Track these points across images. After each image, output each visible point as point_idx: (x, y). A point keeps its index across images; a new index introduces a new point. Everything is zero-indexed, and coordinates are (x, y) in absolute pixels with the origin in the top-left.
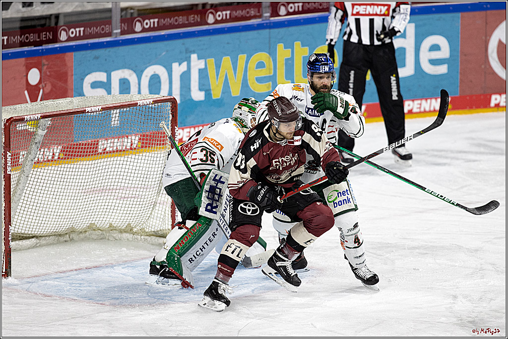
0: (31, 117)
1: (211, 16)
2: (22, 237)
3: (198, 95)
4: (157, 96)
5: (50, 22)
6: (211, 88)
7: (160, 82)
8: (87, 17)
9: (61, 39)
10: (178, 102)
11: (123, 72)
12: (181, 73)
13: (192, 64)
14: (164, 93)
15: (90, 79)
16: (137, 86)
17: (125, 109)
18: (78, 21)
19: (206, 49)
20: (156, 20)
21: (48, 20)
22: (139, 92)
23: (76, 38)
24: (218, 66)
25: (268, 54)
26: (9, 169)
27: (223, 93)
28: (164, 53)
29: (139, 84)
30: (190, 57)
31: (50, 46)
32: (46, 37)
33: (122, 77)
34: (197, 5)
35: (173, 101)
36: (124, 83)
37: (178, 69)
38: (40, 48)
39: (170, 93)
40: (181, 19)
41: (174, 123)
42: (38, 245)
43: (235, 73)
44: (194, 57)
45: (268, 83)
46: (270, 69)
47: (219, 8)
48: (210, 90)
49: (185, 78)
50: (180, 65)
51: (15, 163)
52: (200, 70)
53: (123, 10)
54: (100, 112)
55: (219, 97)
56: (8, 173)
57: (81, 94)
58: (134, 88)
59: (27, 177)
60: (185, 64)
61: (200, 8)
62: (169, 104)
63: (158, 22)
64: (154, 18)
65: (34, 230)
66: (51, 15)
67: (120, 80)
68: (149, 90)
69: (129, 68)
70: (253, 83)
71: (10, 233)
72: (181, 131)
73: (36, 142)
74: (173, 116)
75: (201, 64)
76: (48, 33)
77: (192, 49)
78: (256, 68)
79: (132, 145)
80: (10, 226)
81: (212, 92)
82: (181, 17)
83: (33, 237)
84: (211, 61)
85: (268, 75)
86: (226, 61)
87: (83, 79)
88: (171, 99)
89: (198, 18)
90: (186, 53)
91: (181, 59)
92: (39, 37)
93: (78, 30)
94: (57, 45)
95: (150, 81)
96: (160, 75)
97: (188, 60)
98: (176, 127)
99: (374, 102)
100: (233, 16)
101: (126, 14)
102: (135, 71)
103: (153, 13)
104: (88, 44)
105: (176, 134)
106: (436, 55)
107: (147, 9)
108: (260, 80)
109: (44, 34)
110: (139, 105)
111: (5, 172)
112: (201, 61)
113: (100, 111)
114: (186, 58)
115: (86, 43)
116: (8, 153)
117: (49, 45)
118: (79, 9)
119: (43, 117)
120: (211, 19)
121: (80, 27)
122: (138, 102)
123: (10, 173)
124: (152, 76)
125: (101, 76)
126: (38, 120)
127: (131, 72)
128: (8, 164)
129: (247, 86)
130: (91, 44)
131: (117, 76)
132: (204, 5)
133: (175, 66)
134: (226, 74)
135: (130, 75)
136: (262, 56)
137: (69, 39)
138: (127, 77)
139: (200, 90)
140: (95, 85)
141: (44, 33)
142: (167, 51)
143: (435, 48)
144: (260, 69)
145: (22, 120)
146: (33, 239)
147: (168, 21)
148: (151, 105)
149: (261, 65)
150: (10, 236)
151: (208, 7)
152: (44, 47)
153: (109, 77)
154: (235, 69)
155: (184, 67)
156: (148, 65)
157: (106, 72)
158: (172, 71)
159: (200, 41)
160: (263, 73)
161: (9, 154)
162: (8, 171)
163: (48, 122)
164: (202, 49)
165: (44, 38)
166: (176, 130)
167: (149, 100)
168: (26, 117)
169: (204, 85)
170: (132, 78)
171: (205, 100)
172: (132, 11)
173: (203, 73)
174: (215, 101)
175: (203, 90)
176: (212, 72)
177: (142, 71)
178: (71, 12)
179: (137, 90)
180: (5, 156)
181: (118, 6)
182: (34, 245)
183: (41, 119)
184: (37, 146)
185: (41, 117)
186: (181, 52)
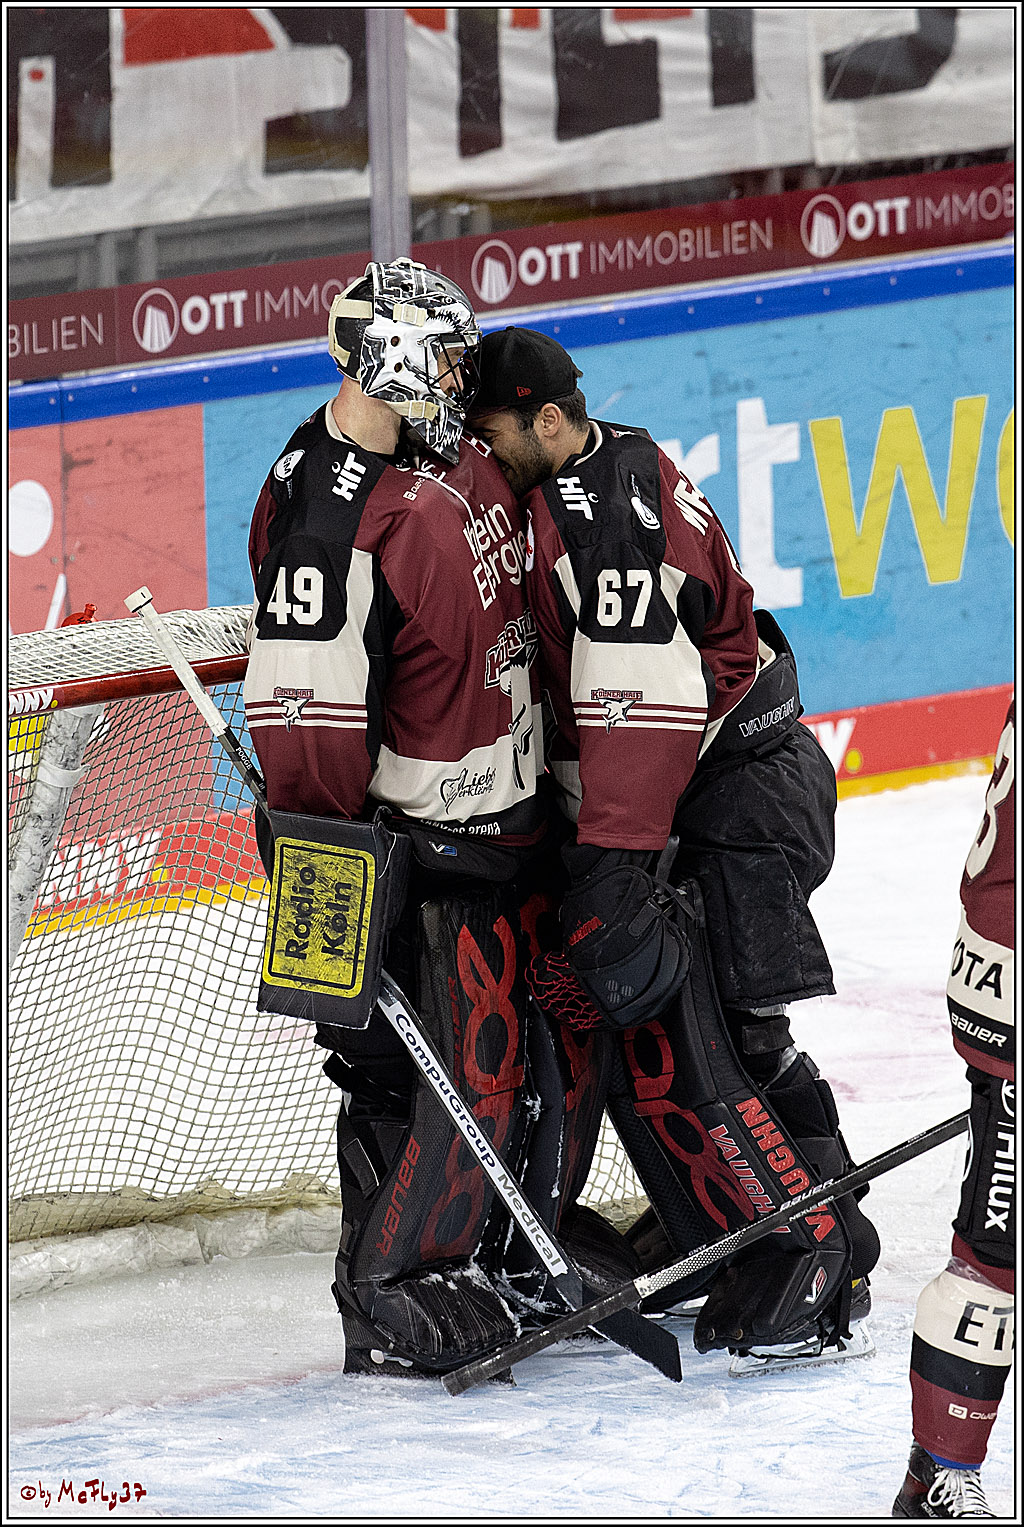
1: (823, 226)
3: (772, 585)
5: (95, 270)
6: (835, 551)
8: (261, 244)
9: (146, 345)
13: (745, 443)
18: (221, 262)
19: (807, 372)
20: (574, 249)
21: (85, 259)
23: (211, 340)
24: (861, 451)
27: (887, 572)
28: (614, 398)
30: (733, 412)
31: (98, 377)
32: (75, 339)
34: (759, 176)
38: (54, 386)
40: (687, 243)
42: (56, 1284)
43: (940, 483)
44: (751, 410)
47: (862, 185)
48: (830, 559)
50: (686, 449)
52: (777, 469)
53: (420, 205)
55: (870, 592)
60: (709, 447)
61: (775, 186)
63: (583, 257)
64: (564, 241)
66: (99, 236)
73: (36, 810)
75: (785, 444)
76: (84, 320)
77: (740, 374)
81: (838, 570)
82: (684, 232)
84: (831, 428)
86: (899, 428)
89: (763, 235)
90: (715, 393)
91: (694, 422)
92: (45, 339)
93: (219, 300)
94: (127, 373)
97: (725, 426)
100: (924, 222)
101: (438, 222)
103: (558, 217)
104: (266, 364)
107: (532, 201)
109: (69, 326)
112: (782, 428)
114: (716, 415)
115: (258, 358)
117: (92, 372)
118: (230, 208)
119: (69, 697)
120: (823, 237)
121: (228, 290)
126: (42, 711)
129: (998, 537)
130: (279, 362)
132: (793, 175)
134: (900, 485)
137: (183, 344)
139: (783, 560)
141: (64, 320)
142: (628, 387)
147: (628, 250)
151: (812, 181)
152: (71, 381)
154: (938, 460)
155: (707, 458)
159: (778, 336)
164: (786, 377)
165: (69, 340)
169: (796, 539)
171: (805, 603)
172: (464, 209)
173: (794, 484)
174: (849, 610)
175: (795, 564)
176: (833, 480)
178: (194, 222)
181: (398, 193)
182: (41, 1284)
183: (56, 708)
184: (42, 833)
185: (55, 702)
186: (690, 392)
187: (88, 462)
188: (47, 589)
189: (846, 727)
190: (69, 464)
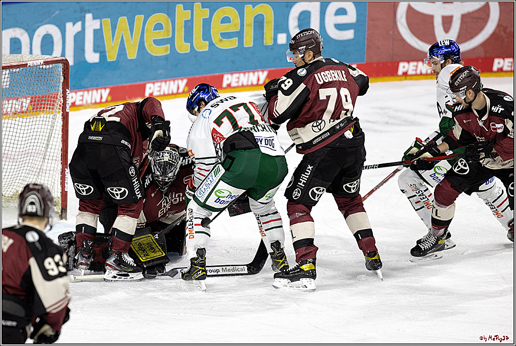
3: (92, 57)
4: (48, 56)
6: (106, 49)
7: (53, 43)
10: (71, 63)
11: (14, 31)
12: (75, 33)
13: (87, 24)
14: (57, 54)
16: (29, 46)
17: (14, 70)
19: (102, 8)
22: (31, 53)
24: (114, 27)
25: (166, 15)
27: (119, 55)
28: (57, 12)
29: (31, 44)
30: (85, 17)
33: (14, 37)
35: (65, 63)
36: (15, 43)
37: (72, 29)
39: (63, 54)
41: (66, 85)
43: (132, 34)
44: (89, 16)
45: (166, 46)
46: (168, 31)
48: (105, 51)
49: (79, 38)
50: (74, 24)
52: (95, 30)
55: (115, 60)
58: (25, 48)
60: (79, 25)
62: (61, 65)
67: (11, 39)
68: (41, 50)
69: (20, 27)
70: (150, 45)
72: (73, 94)
74: (64, 78)
75: (96, 24)
77: (86, 8)
78: (154, 30)
79: (22, 108)
81: (107, 54)
84: (107, 21)
85: (166, 37)
86: (123, 21)
88: (63, 60)
90: (81, 12)
91: (76, 18)
95: (42, 42)
96: (53, 35)
97: (83, 20)
98: (67, 90)
99: (277, 68)
102: (27, 31)
105: (67, 97)
106: (342, 19)
108: (157, 42)
110: (29, 66)
112: (96, 21)
114: (81, 17)
122: (28, 63)
124: (45, 35)
127: (22, 31)
129: (144, 48)
131: (8, 35)
133: (69, 25)
134: (122, 36)
135: (22, 35)
136: (160, 17)
138: (18, 36)
139: (95, 51)
142: (61, 10)
143: (341, 12)
144: (158, 31)
148: (41, 67)
149: (158, 27)
154: (132, 30)
155: (78, 27)
156: (40, 24)
158: (65, 31)
160: (161, 35)
164: (98, 9)
166: (67, 93)
167: (40, 61)
169: (98, 46)
170: (24, 38)
171: (100, 62)
173: (98, 34)
174: (110, 63)
175: (98, 52)
176: (107, 33)
177: (34, 31)
179: (28, 50)
186: (75, 12)
189: (108, 91)
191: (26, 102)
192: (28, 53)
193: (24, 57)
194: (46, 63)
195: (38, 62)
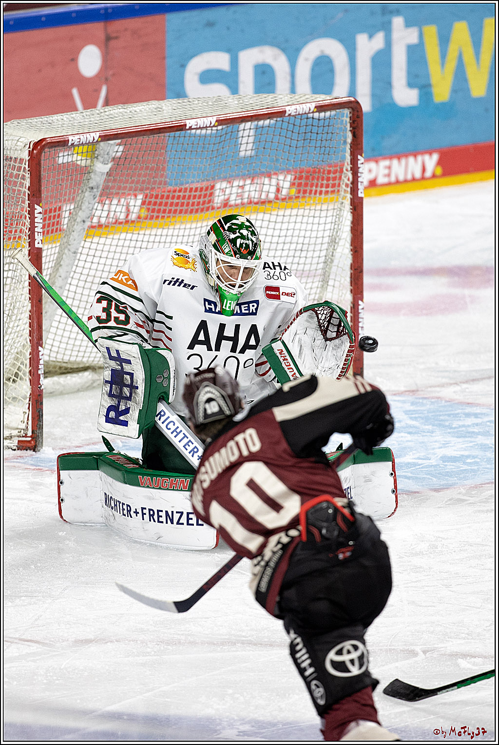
0: (82, 137)
2: (66, 369)
3: (405, 96)
4: (323, 97)
6: (432, 83)
7: (332, 71)
10: (366, 106)
11: (261, 52)
12: (372, 53)
13: (395, 36)
14: (340, 93)
15: (198, 65)
16: (289, 78)
17: (261, 122)
19: (422, 7)
22: (293, 90)
24: (444, 40)
26: (38, 238)
27: (454, 91)
28: (340, 16)
29: (293, 75)
30: (390, 22)
33: (260, 62)
35: (354, 107)
36: (264, 73)
37: (367, 46)
38: (102, 5)
39: (352, 91)
41: (356, 148)
42: (95, 385)
43: (477, 54)
44: (398, 22)
48: (430, 85)
49: (381, 62)
50: (371, 36)
51: (53, 227)
52: (409, 47)
54: (214, 128)
55: (446, 100)
56: (37, 246)
57: (181, 94)
58: (282, 83)
59: (75, 253)
60: (380, 37)
62: (347, 112)
65: (87, 355)
67: (257, 67)
68: (312, 85)
69: (272, 44)
71: (41, 362)
72: (372, 165)
73: (91, 185)
74: (354, 135)
75: (412, 36)
79: (278, 190)
80: (40, 348)
81: (433, 90)
83: (85, 369)
84: (431, 32)
86: (461, 31)
87: (183, 66)
88: (351, 102)
90: (383, 14)
91: (374, 26)
95: (313, 70)
96: (333, 56)
97: (387, 28)
98: (359, 157)
102: (284, 50)
105: (360, 170)
110: (290, 115)
111: (31, 244)
112: (410, 30)
113: (214, 126)
114: (383, 24)
116: (36, 206)
119: (106, 138)
122: (287, 108)
123: (40, 246)
124: (319, 58)
125: (220, 60)
126: (94, 143)
127: (276, 51)
128: (36, 229)
131: (249, 58)
133: (362, 40)
134: (460, 54)
135: (275, 59)
138: (269, 60)
139: (410, 85)
140: (208, 77)
142: (346, 11)
145: (62, 143)
146: (86, 374)
148: (311, 115)
150: (40, 367)
153: (234, 62)
154: (477, 44)
155: (378, 41)
156: (309, 38)
157: (228, 51)
158: (355, 50)
161: (38, 209)
162: (36, 242)
163: (115, 148)
164: (413, 8)
166: (359, 162)
167: (308, 105)
168: (70, 138)
169: (417, 76)
170: (279, 62)
171: (420, 104)
173: (416, 54)
174: (437, 107)
175: (415, 87)
176: (432, 52)
177: (298, 50)
179: (288, 85)
180: (31, 213)
182: (87, 385)
183: (100, 141)
184: (93, 194)
185: (100, 139)
186: (372, 14)
187: (116, 38)
188: (98, 91)
189: (435, 157)
190: (108, 39)
191: (285, 182)
192: (288, 91)
193: (281, 99)
194: (321, 108)
195: (305, 108)
